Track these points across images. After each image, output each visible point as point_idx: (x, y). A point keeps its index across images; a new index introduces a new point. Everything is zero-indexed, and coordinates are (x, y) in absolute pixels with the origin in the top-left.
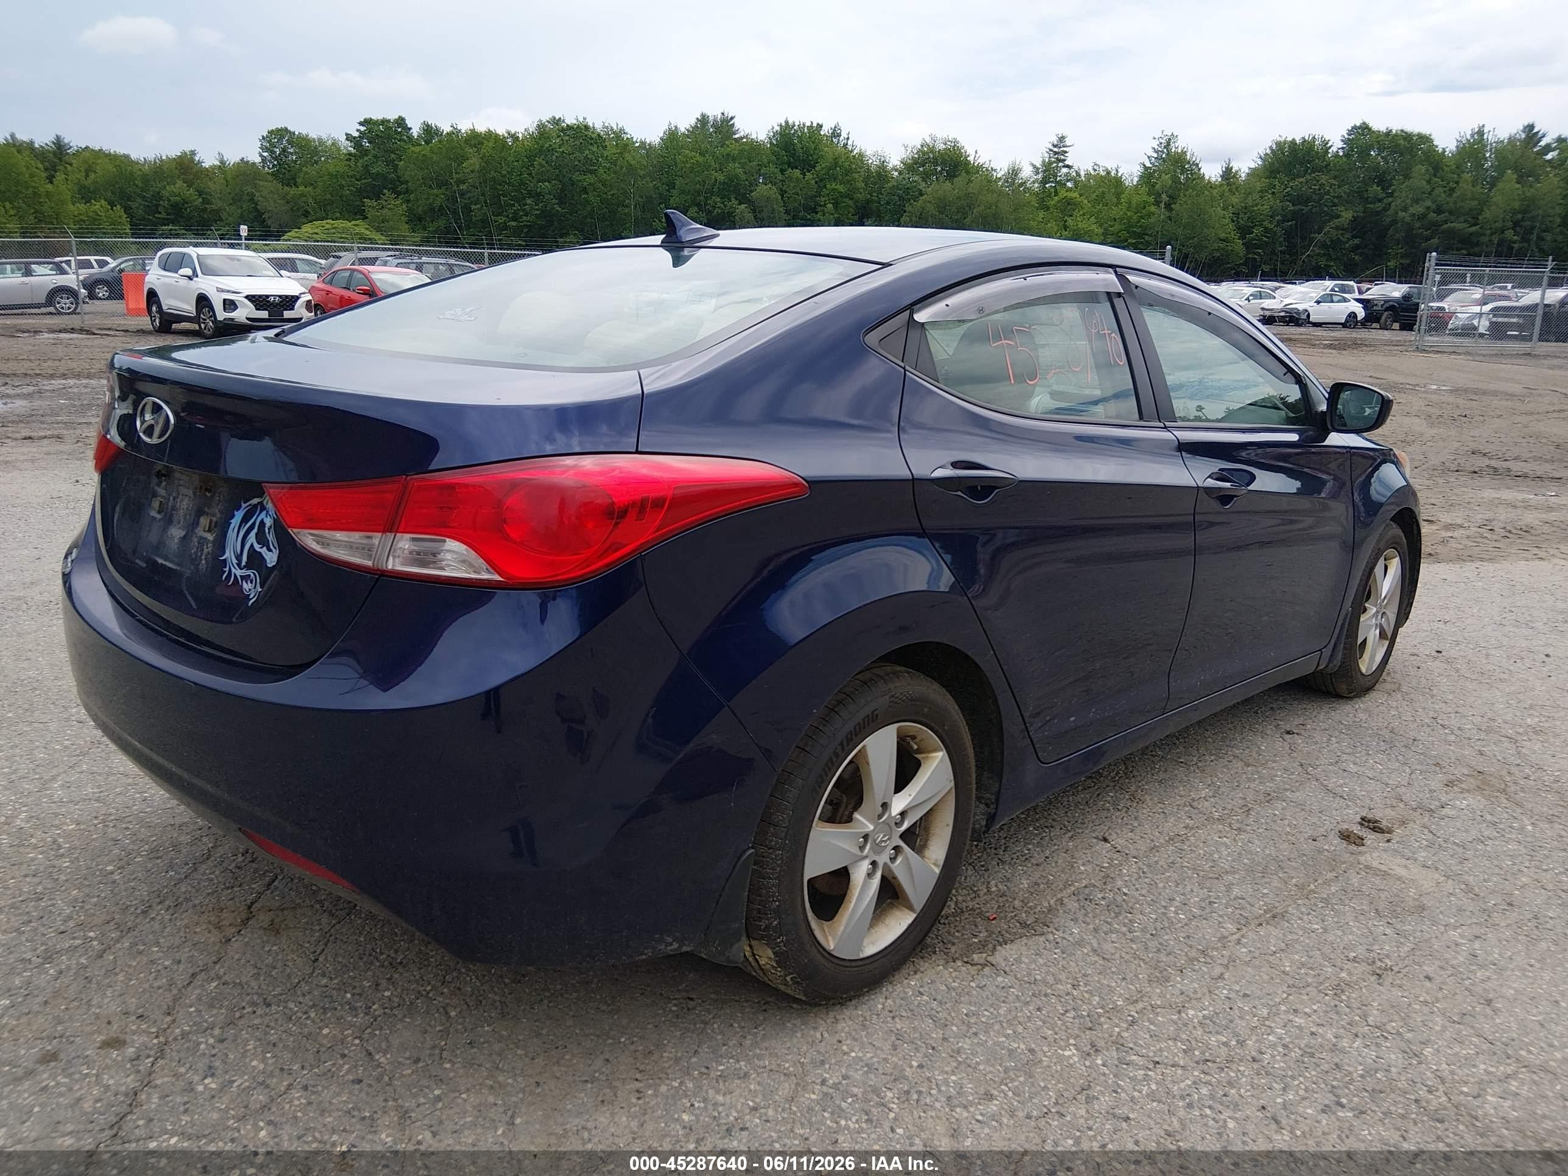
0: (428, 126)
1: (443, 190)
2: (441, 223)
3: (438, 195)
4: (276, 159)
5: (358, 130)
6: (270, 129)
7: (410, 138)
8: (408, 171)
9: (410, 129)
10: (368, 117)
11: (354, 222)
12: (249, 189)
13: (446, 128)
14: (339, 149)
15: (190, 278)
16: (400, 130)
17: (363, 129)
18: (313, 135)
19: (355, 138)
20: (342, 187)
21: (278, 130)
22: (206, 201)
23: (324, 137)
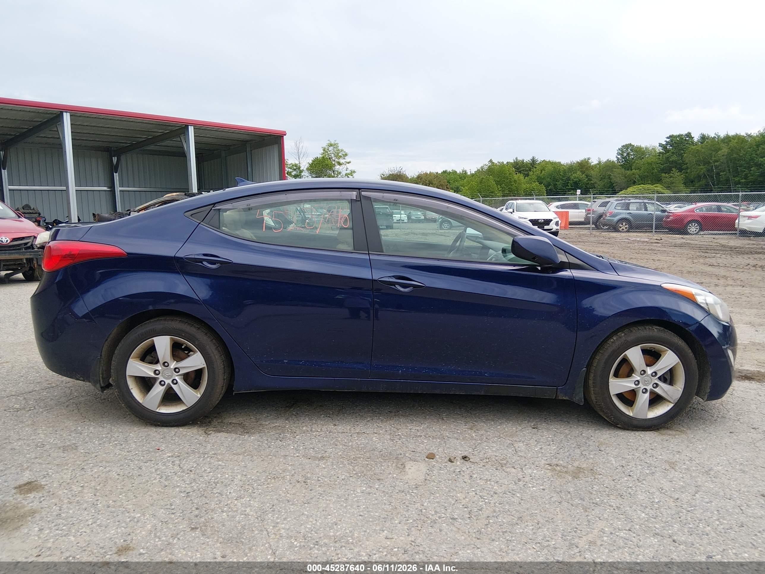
0: (703, 135)
1: (706, 166)
2: (703, 182)
3: (703, 169)
4: (623, 158)
5: (665, 141)
6: (623, 145)
7: (693, 143)
8: (688, 157)
9: (693, 138)
10: (671, 134)
11: (655, 185)
12: (609, 173)
13: (712, 135)
14: (655, 151)
15: (511, 213)
16: (688, 139)
17: (668, 140)
18: (643, 146)
19: (663, 145)
20: (653, 169)
21: (626, 145)
22: (590, 180)
23: (648, 146)
